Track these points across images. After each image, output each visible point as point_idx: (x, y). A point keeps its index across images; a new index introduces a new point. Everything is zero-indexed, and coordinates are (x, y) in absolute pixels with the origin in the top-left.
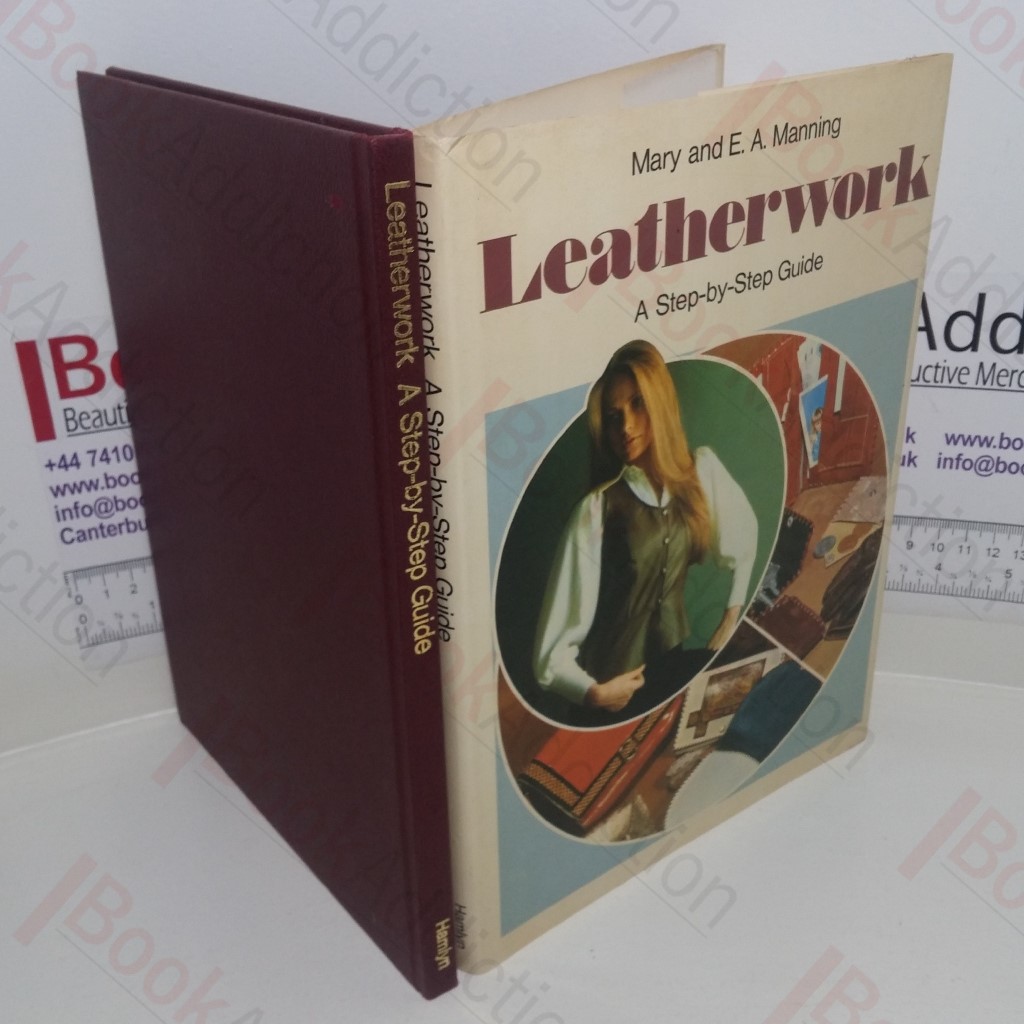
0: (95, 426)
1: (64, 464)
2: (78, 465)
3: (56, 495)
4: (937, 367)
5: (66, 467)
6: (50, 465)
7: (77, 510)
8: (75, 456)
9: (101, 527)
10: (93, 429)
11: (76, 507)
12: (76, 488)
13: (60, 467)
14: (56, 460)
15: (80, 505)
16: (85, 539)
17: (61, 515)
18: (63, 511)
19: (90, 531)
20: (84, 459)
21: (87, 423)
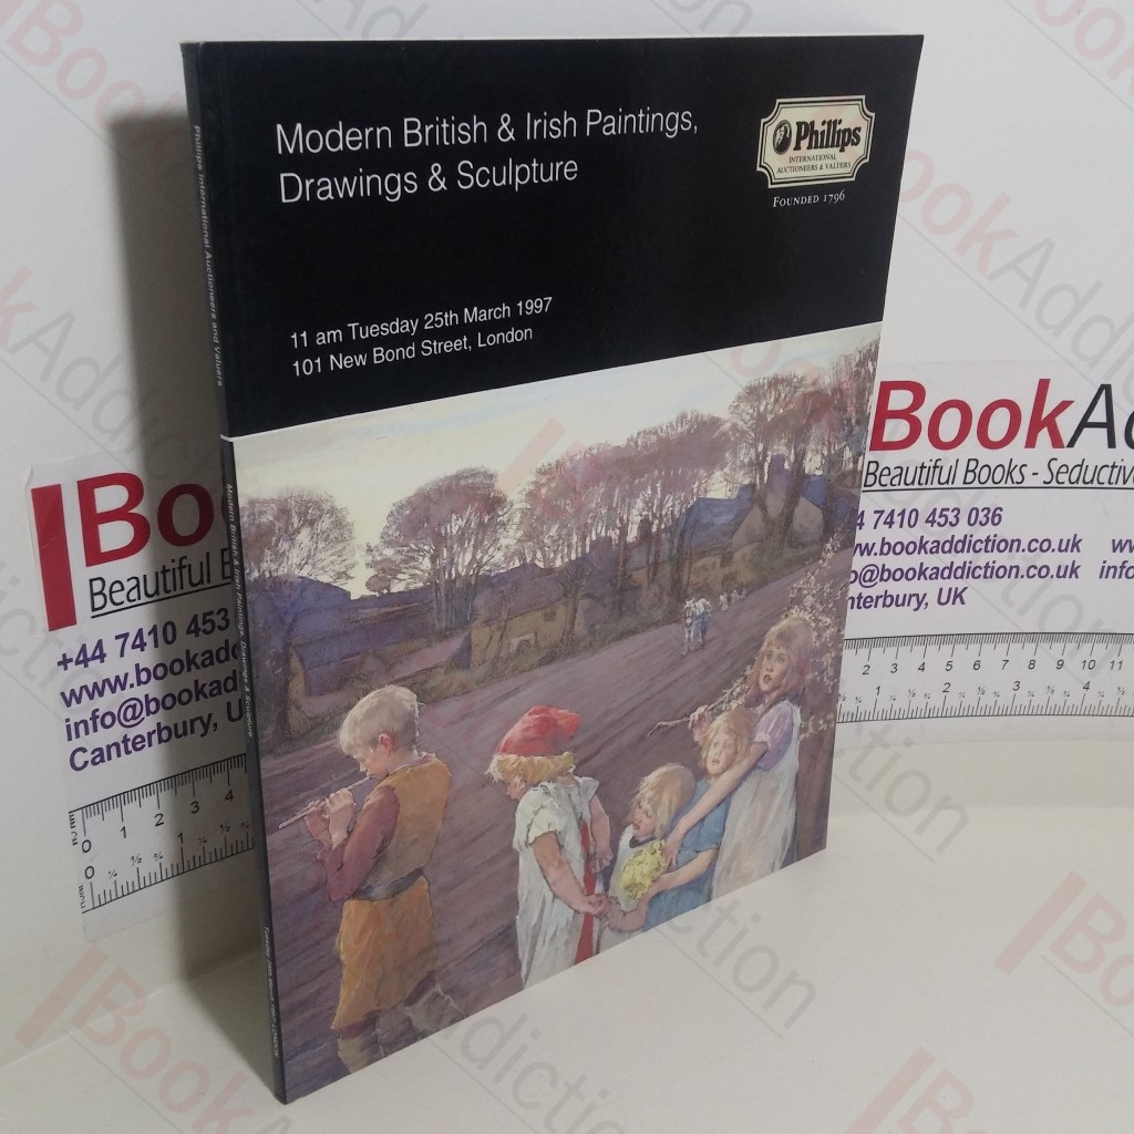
0: (129, 600)
1: (84, 660)
2: (102, 657)
3: (68, 704)
4: (1114, 467)
5: (85, 662)
6: (65, 662)
7: (97, 721)
8: (100, 644)
9: (125, 740)
10: (127, 604)
11: (94, 718)
12: (97, 690)
13: (78, 663)
14: (73, 654)
15: (100, 714)
16: (102, 761)
17: (72, 731)
18: (77, 725)
19: (109, 747)
20: (112, 647)
21: (118, 597)
